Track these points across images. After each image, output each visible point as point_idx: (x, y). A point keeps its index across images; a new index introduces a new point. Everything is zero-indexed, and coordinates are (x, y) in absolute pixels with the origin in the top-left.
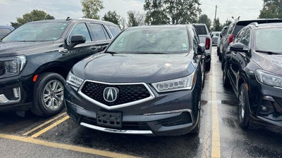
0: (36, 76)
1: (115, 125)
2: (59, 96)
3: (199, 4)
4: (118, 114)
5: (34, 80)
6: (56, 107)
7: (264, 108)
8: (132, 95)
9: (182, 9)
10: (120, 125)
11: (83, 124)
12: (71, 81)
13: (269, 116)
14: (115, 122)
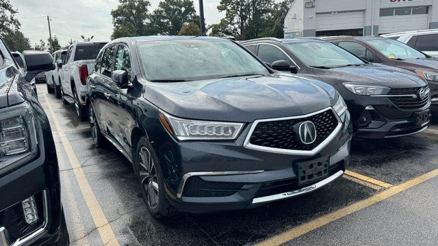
3: (13, 12)
7: (365, 119)
8: (325, 126)
11: (256, 201)
12: (190, 135)
13: (370, 126)
14: (323, 171)
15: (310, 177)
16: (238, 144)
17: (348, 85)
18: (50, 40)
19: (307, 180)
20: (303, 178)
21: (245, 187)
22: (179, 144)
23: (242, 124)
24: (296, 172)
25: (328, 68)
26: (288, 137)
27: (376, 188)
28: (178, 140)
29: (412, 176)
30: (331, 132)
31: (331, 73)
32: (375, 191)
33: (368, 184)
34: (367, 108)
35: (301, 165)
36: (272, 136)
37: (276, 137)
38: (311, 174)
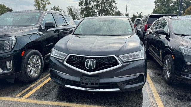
0: (24, 52)
1: (95, 85)
2: (38, 66)
3: (116, 4)
4: (97, 78)
5: (22, 55)
6: (36, 75)
7: (186, 70)
8: (106, 64)
9: (105, 7)
10: (98, 86)
11: (67, 86)
12: (55, 55)
13: (190, 75)
14: (95, 84)
16: (62, 61)
18: (126, 14)
19: (84, 85)
20: (83, 83)
28: (51, 56)
34: (188, 63)
37: (76, 63)
38: (87, 82)
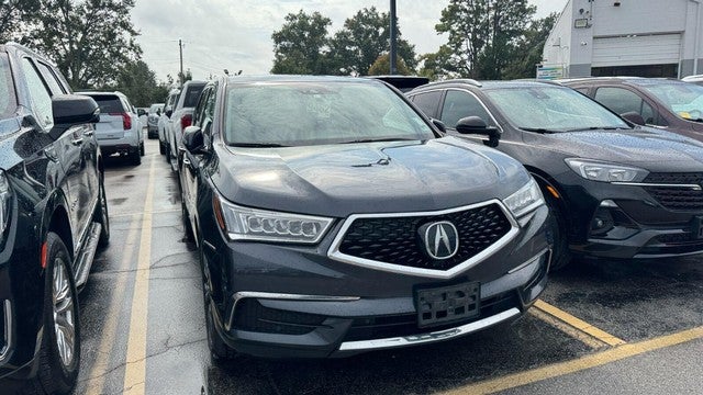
0: (45, 245)
1: (467, 313)
3: (133, 33)
4: (473, 285)
6: (69, 353)
7: (600, 223)
8: (482, 232)
10: (475, 312)
11: (346, 346)
13: (610, 235)
14: (467, 307)
15: (442, 314)
16: (318, 251)
17: (573, 163)
18: (181, 75)
19: (434, 319)
20: (427, 316)
21: (327, 322)
22: (230, 245)
23: (330, 220)
24: (416, 304)
25: (551, 133)
26: (407, 246)
27: (592, 343)
28: (228, 239)
29: (669, 329)
30: (493, 241)
31: (548, 141)
32: (588, 349)
33: (582, 337)
34: (604, 203)
35: (425, 293)
36: (380, 243)
37: (385, 245)
38: (442, 309)
